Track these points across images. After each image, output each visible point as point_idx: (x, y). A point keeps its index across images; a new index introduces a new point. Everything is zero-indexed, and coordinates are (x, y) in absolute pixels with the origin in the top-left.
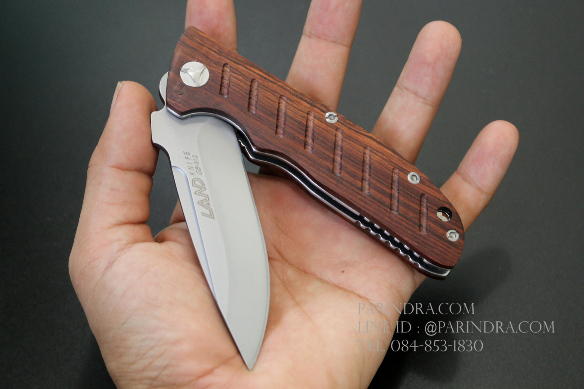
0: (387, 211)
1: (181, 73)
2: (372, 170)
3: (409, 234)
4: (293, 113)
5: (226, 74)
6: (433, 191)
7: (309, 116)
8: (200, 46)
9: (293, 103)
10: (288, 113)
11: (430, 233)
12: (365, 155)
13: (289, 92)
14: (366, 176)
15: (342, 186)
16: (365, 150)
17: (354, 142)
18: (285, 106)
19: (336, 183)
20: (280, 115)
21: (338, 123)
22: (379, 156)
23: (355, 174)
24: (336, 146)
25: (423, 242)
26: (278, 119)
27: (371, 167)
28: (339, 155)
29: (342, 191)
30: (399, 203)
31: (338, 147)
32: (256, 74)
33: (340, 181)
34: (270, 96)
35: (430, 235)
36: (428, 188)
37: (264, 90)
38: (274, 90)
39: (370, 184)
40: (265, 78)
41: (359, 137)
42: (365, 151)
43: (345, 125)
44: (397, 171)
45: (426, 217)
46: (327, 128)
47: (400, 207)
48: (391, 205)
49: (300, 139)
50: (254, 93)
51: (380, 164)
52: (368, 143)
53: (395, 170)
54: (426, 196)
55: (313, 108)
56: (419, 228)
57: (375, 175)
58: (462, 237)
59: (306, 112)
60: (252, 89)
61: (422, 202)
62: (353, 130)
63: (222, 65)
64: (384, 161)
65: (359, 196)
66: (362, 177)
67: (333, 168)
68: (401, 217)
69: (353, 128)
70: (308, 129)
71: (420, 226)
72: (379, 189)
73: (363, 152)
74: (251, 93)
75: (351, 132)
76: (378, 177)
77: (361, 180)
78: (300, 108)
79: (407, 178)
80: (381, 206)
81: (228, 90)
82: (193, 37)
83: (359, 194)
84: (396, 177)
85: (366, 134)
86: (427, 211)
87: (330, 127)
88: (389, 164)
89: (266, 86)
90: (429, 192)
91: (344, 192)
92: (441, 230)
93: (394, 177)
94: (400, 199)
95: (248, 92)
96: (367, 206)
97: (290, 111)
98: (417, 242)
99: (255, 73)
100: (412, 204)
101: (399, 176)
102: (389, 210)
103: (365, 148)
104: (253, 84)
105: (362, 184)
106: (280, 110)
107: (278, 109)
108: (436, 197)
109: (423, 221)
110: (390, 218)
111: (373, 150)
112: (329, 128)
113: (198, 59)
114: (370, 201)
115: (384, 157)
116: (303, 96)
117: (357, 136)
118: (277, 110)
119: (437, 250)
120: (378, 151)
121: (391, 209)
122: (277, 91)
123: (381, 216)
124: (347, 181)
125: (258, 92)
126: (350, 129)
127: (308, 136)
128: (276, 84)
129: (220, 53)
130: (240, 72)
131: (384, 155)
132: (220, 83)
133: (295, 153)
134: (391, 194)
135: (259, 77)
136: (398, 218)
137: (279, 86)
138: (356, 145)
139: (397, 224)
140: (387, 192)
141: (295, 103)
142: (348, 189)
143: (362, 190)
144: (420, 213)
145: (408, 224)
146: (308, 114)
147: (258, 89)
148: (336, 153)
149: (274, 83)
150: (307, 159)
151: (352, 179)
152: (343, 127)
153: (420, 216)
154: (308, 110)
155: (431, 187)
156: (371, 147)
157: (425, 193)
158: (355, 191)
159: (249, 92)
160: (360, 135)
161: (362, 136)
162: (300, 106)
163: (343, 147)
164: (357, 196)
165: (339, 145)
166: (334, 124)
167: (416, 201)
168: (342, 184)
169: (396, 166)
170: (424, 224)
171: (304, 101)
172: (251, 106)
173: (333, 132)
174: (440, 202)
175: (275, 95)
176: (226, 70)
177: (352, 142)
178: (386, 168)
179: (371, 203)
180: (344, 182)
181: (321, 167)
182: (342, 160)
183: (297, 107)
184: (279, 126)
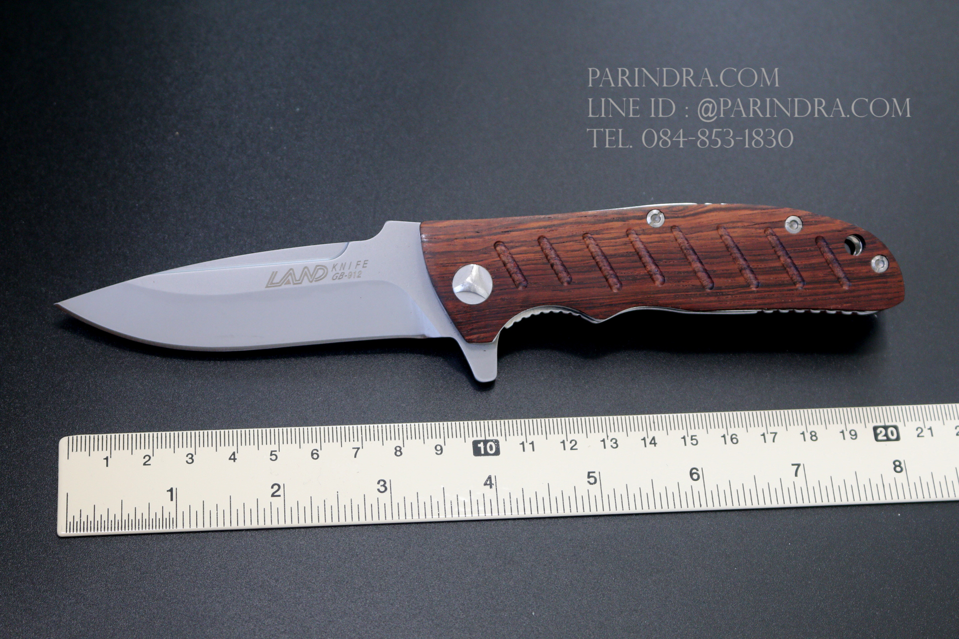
1: (456, 295)
2: (743, 252)
3: (833, 299)
4: (611, 248)
5: (504, 256)
6: (825, 225)
7: (630, 237)
8: (450, 243)
9: (603, 234)
10: (606, 253)
11: (856, 280)
12: (723, 239)
14: (741, 263)
15: (724, 297)
16: (719, 230)
17: (701, 232)
18: (597, 245)
20: (598, 260)
21: (667, 220)
22: (738, 227)
23: (729, 272)
24: (685, 251)
25: (854, 297)
26: (600, 269)
27: (740, 248)
28: (695, 261)
29: (728, 303)
30: (799, 270)
31: (689, 251)
32: (537, 230)
34: (573, 245)
36: (816, 226)
37: (560, 244)
38: (571, 234)
39: (752, 271)
40: (550, 227)
41: (702, 220)
42: (720, 233)
44: (769, 231)
45: (837, 264)
46: (660, 237)
47: (804, 274)
48: (791, 278)
49: (643, 275)
50: (552, 255)
51: (746, 237)
52: (716, 220)
54: (821, 238)
55: (627, 223)
56: (838, 285)
57: (750, 256)
58: (891, 259)
59: (624, 234)
60: (545, 252)
61: (821, 248)
62: (688, 216)
63: (493, 247)
64: (748, 229)
65: (750, 296)
66: (738, 268)
67: (700, 281)
68: (811, 286)
69: (687, 213)
70: (640, 253)
71: (838, 280)
72: (767, 269)
73: (719, 237)
74: (549, 257)
75: (689, 220)
76: (756, 256)
77: (740, 274)
78: (615, 235)
79: (786, 231)
80: (781, 288)
81: (523, 275)
82: (436, 237)
84: (773, 239)
85: (705, 209)
86: (834, 255)
87: (663, 233)
88: (756, 228)
89: (559, 236)
90: (820, 230)
91: (733, 302)
92: (864, 267)
93: (772, 242)
94: (796, 264)
95: (545, 261)
97: (607, 248)
98: (847, 303)
100: (813, 261)
101: (776, 236)
102: (794, 288)
103: (717, 227)
104: (542, 245)
105: (744, 278)
106: (594, 254)
107: (592, 256)
108: (833, 232)
109: (838, 271)
110: (800, 295)
111: (727, 224)
112: (663, 235)
113: (462, 263)
114: (766, 291)
115: (746, 224)
116: (606, 216)
117: (698, 220)
118: (592, 258)
119: (874, 296)
120: (733, 222)
121: (795, 284)
122: (574, 233)
123: (790, 301)
124: (726, 286)
125: (555, 251)
126: (683, 217)
127: (647, 263)
128: (567, 223)
129: (480, 235)
130: (518, 242)
131: (744, 221)
132: (507, 272)
134: (783, 265)
135: (543, 229)
136: (809, 290)
138: (705, 233)
139: (813, 297)
140: (778, 267)
141: (605, 232)
142: (734, 296)
144: (828, 265)
145: (823, 288)
146: (628, 235)
147: (553, 248)
148: (691, 261)
150: (666, 294)
151: (730, 281)
152: (675, 222)
153: (830, 268)
154: (625, 230)
155: (819, 221)
156: (723, 222)
157: (818, 235)
159: (546, 259)
160: (700, 216)
161: (704, 215)
162: (612, 231)
163: (694, 248)
165: (688, 247)
166: (664, 226)
167: (816, 253)
168: (723, 295)
169: (765, 225)
170: (841, 274)
171: (612, 221)
172: (560, 274)
173: (670, 236)
174: (841, 233)
175: (576, 241)
176: (501, 249)
177: (700, 234)
178: (756, 237)
179: (769, 293)
180: (724, 290)
181: (688, 292)
182: (703, 265)
183: (611, 236)
184: (608, 275)
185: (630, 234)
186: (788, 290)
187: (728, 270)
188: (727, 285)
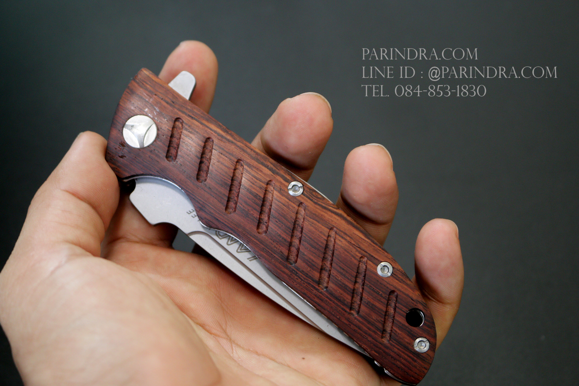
0: (346, 311)
1: (124, 129)
2: (334, 258)
3: (369, 341)
4: (249, 182)
5: (177, 131)
6: (405, 287)
7: (268, 186)
11: (395, 342)
12: (329, 238)
13: (249, 155)
14: (327, 265)
15: (296, 277)
16: (331, 231)
17: (318, 222)
18: (242, 174)
19: (289, 273)
20: (234, 184)
21: (302, 196)
22: (346, 240)
23: (313, 263)
24: (296, 226)
25: (385, 352)
26: (230, 190)
27: (335, 254)
28: (298, 237)
29: (295, 283)
30: (362, 302)
31: (299, 227)
32: (212, 132)
33: (294, 271)
34: (225, 160)
35: (393, 344)
36: (400, 283)
37: (219, 153)
38: (231, 153)
39: (329, 276)
40: (222, 136)
41: (326, 215)
42: (330, 234)
43: (311, 198)
44: (365, 259)
45: (392, 320)
46: (288, 202)
47: (363, 308)
48: (352, 303)
49: (254, 217)
50: (208, 155)
51: (346, 250)
52: (336, 223)
53: (364, 258)
54: (396, 294)
55: (274, 176)
56: (381, 335)
57: (337, 265)
58: (433, 347)
59: (266, 181)
60: (205, 150)
61: (390, 300)
62: (319, 205)
63: (174, 119)
64: (351, 247)
65: (315, 291)
66: (322, 266)
67: (288, 253)
68: (361, 320)
69: (320, 203)
70: (265, 203)
71: (384, 331)
72: (340, 283)
73: (327, 235)
74: (204, 156)
75: (317, 208)
76: (341, 267)
77: (319, 271)
78: (259, 177)
79: (376, 269)
80: (339, 304)
81: (177, 152)
83: (314, 288)
84: (363, 267)
85: (335, 210)
86: (395, 312)
87: (292, 202)
88: (357, 250)
89: (222, 147)
90: (400, 288)
91: (298, 285)
92: (408, 338)
93: (360, 268)
94: (364, 296)
96: (322, 304)
97: (246, 180)
98: (376, 351)
99: (211, 129)
100: (377, 304)
101: (366, 267)
102: (348, 310)
103: (331, 229)
104: (207, 144)
105: (320, 276)
106: (235, 177)
108: (408, 295)
109: (388, 325)
110: (348, 320)
111: (340, 232)
112: (290, 203)
113: (146, 113)
114: (327, 297)
115: (353, 242)
116: (265, 161)
117: (323, 213)
118: (231, 178)
119: (399, 363)
120: (345, 234)
121: (351, 308)
122: (234, 154)
123: (338, 317)
124: (303, 271)
125: (212, 154)
126: (315, 203)
127: (265, 212)
128: (235, 144)
129: (173, 104)
130: (193, 129)
131: (353, 240)
132: (168, 143)
133: (246, 234)
134: (354, 290)
135: (216, 135)
136: (358, 320)
137: (238, 146)
138: (320, 225)
139: (356, 328)
140: (349, 287)
141: (254, 169)
142: (302, 282)
143: (319, 283)
144: (385, 315)
145: (369, 329)
146: (268, 184)
148: (295, 235)
149: (232, 142)
150: (258, 242)
151: (309, 269)
152: (307, 201)
153: (385, 318)
154: (268, 179)
155: (404, 282)
156: (338, 228)
157: (396, 290)
158: (311, 284)
159: (200, 155)
160: (326, 212)
161: (330, 213)
162: (259, 173)
163: (304, 228)
164: (313, 290)
165: (300, 225)
166: (297, 198)
167: (383, 300)
168: (296, 275)
169: (365, 253)
170: (388, 329)
171: (266, 167)
172: (202, 172)
173: (294, 207)
174: (413, 301)
175: (230, 159)
176: (178, 125)
177: (315, 222)
178: (353, 256)
179: (328, 300)
180: (299, 272)
181: (275, 253)
182: (300, 244)
183: (256, 175)
184: (232, 199)
185: (270, 184)
186: (342, 309)
187: (314, 262)
188: (305, 270)
